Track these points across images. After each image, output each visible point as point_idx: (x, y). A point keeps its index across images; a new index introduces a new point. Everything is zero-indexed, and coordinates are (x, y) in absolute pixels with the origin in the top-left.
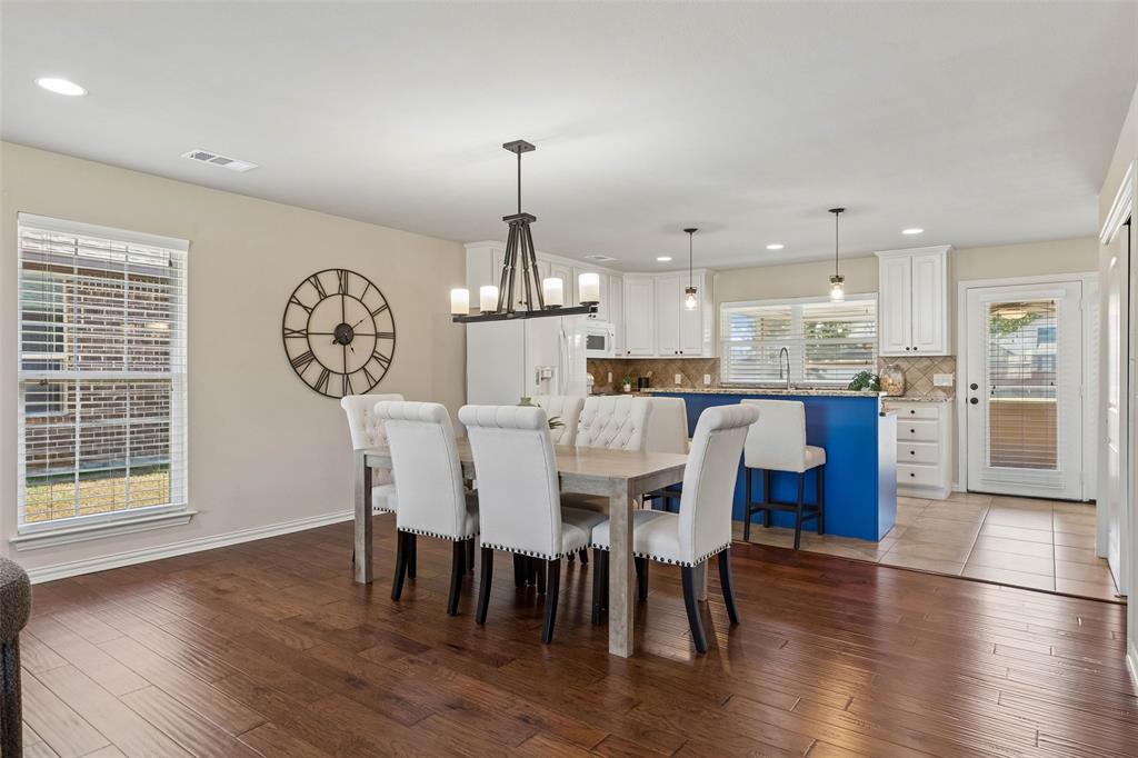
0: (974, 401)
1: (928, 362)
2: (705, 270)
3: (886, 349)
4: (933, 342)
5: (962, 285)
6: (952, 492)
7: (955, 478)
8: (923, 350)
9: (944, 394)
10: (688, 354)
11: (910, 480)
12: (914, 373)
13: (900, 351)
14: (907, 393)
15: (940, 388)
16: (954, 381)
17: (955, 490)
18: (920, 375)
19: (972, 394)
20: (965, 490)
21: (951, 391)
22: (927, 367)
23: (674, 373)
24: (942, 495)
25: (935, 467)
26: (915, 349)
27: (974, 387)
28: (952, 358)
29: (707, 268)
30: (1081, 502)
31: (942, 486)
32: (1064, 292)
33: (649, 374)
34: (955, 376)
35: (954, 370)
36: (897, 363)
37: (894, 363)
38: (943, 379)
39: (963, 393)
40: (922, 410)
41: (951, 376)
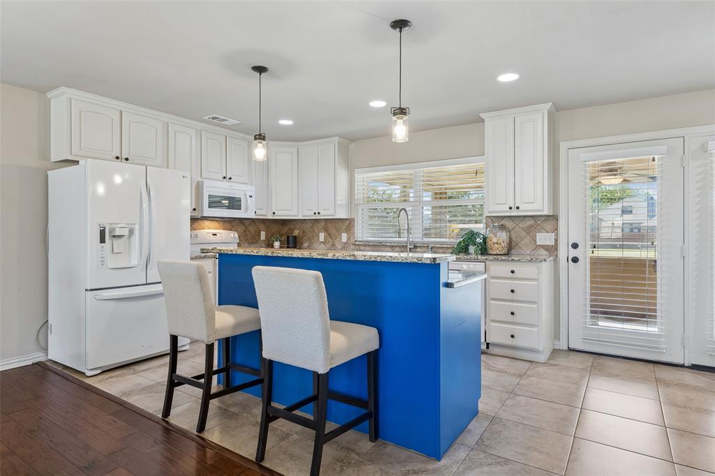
0: (575, 260)
1: (531, 222)
2: (337, 138)
3: (490, 210)
4: (534, 201)
5: (563, 146)
6: (554, 349)
7: (557, 336)
8: (526, 210)
9: (545, 253)
10: (326, 214)
11: (510, 341)
12: (519, 230)
13: (503, 210)
14: (513, 251)
15: (544, 247)
16: (556, 240)
17: (557, 347)
18: (524, 233)
19: (573, 253)
20: (566, 348)
21: (553, 250)
22: (531, 226)
23: (319, 231)
24: (542, 358)
25: (535, 329)
26: (518, 208)
27: (575, 246)
28: (554, 218)
29: (341, 136)
30: (682, 366)
31: (541, 349)
32: (665, 148)
33: (296, 233)
34: (557, 235)
35: (556, 230)
36: (502, 222)
37: (499, 222)
38: (544, 238)
39: (564, 252)
40: (523, 270)
41: (553, 235)
